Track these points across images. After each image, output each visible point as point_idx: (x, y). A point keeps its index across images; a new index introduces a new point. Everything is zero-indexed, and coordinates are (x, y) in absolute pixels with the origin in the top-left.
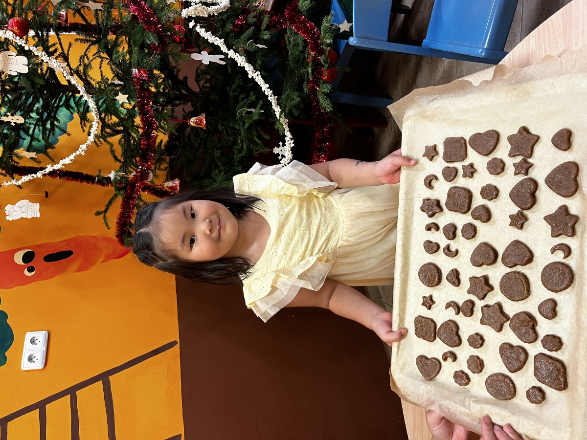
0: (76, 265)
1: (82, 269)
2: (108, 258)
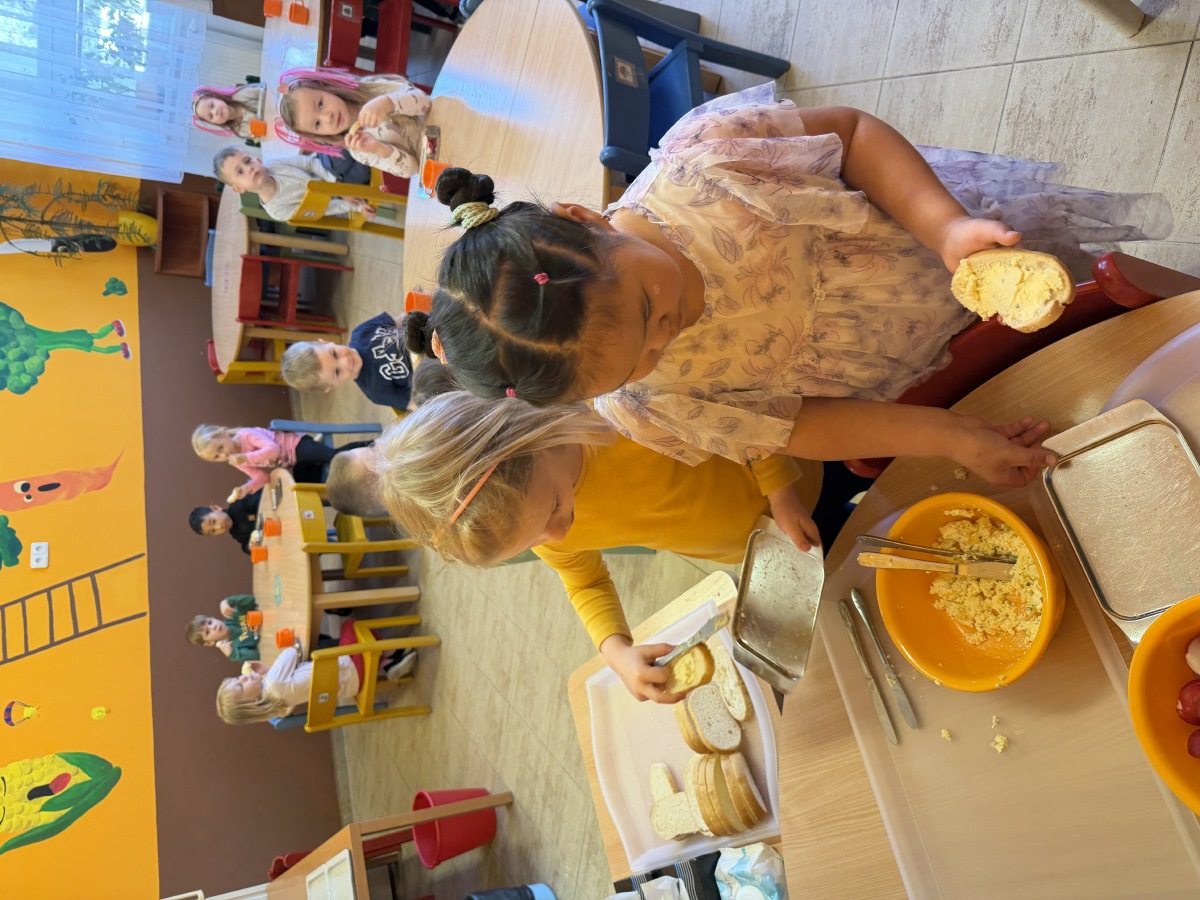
0: (64, 494)
1: (69, 497)
2: (89, 489)
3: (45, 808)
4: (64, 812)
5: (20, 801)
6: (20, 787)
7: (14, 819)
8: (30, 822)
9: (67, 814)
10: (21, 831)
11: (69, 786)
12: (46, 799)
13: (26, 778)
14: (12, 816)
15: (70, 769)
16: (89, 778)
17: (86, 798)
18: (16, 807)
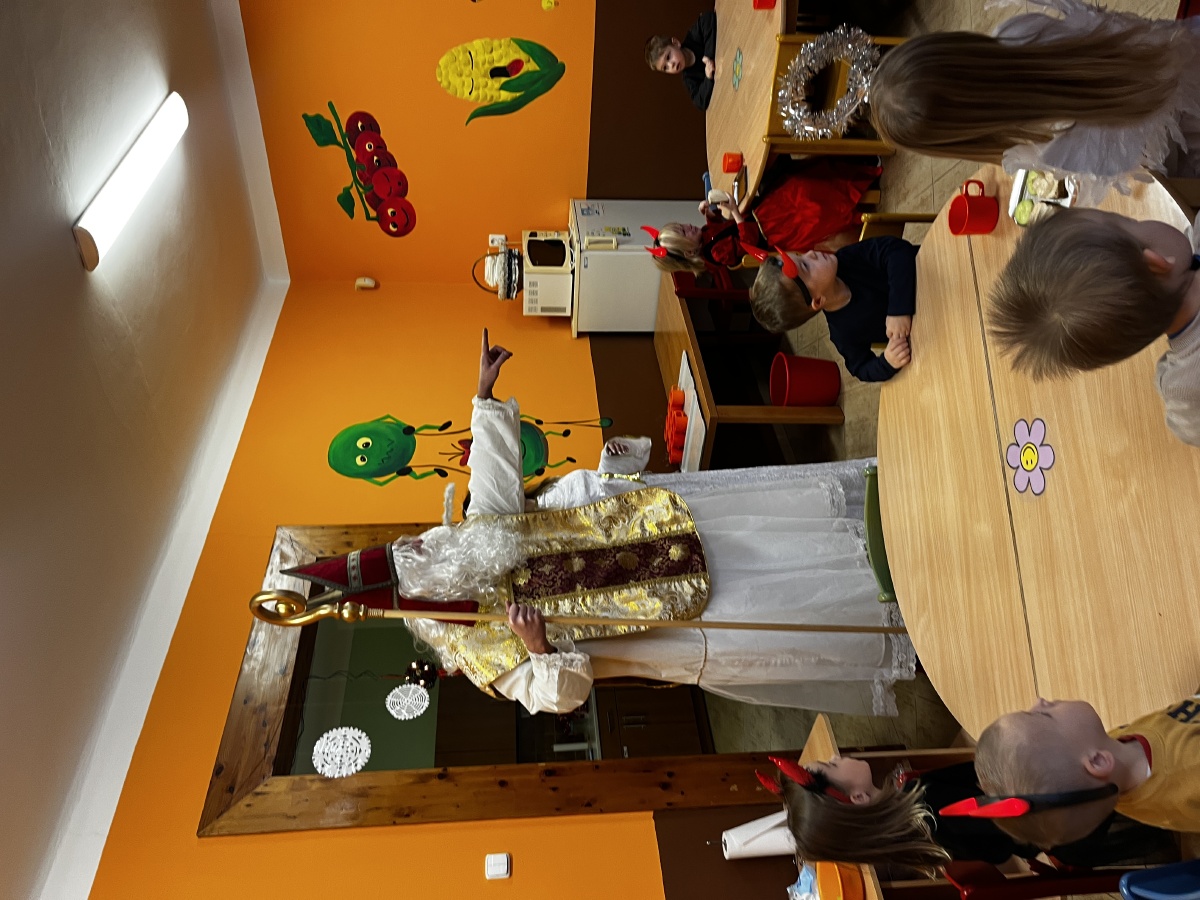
3: (503, 87)
4: (518, 94)
5: (484, 76)
6: (484, 64)
7: (481, 91)
8: (492, 97)
9: (520, 97)
10: (486, 103)
11: (522, 72)
12: (504, 80)
13: (487, 57)
14: (479, 89)
15: (522, 56)
16: (538, 68)
17: (536, 86)
18: (481, 81)
